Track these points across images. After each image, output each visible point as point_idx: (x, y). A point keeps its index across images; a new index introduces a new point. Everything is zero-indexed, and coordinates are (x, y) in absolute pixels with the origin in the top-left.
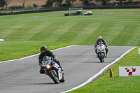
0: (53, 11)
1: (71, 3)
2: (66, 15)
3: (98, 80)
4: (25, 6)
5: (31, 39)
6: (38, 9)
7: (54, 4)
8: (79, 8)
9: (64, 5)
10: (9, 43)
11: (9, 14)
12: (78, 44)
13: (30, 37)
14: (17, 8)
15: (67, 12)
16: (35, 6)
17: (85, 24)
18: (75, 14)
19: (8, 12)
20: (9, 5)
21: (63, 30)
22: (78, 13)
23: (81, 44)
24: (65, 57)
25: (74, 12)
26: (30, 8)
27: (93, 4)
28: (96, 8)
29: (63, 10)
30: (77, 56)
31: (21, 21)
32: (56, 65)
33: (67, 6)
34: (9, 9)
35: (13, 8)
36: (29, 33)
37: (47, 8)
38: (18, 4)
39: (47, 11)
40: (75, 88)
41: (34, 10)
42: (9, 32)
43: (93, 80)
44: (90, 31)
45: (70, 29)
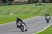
0: (31, 3)
1: (38, 1)
2: (36, 5)
3: (48, 29)
4: (21, 2)
5: (23, 14)
6: (26, 3)
7: (32, 1)
8: (41, 2)
9: (35, 1)
10: (15, 15)
11: (15, 5)
12: (40, 16)
13: (23, 13)
14: (18, 2)
15: (36, 4)
16: (24, 2)
17: (43, 8)
18: (39, 5)
19: (14, 4)
20: (15, 1)
21: (35, 11)
22: (41, 4)
23: (42, 16)
24: (36, 20)
25: (39, 4)
26: (23, 2)
27: (46, 1)
28: (47, 3)
29: (35, 3)
30: (40, 20)
31: (19, 7)
32: (23, 24)
33: (36, 2)
34: (15, 3)
35: (16, 2)
36: (22, 11)
37: (29, 2)
38: (18, 1)
39: (29, 3)
40: (39, 32)
41: (24, 3)
42: (15, 11)
43: (46, 29)
44: (45, 11)
45: (38, 10)
